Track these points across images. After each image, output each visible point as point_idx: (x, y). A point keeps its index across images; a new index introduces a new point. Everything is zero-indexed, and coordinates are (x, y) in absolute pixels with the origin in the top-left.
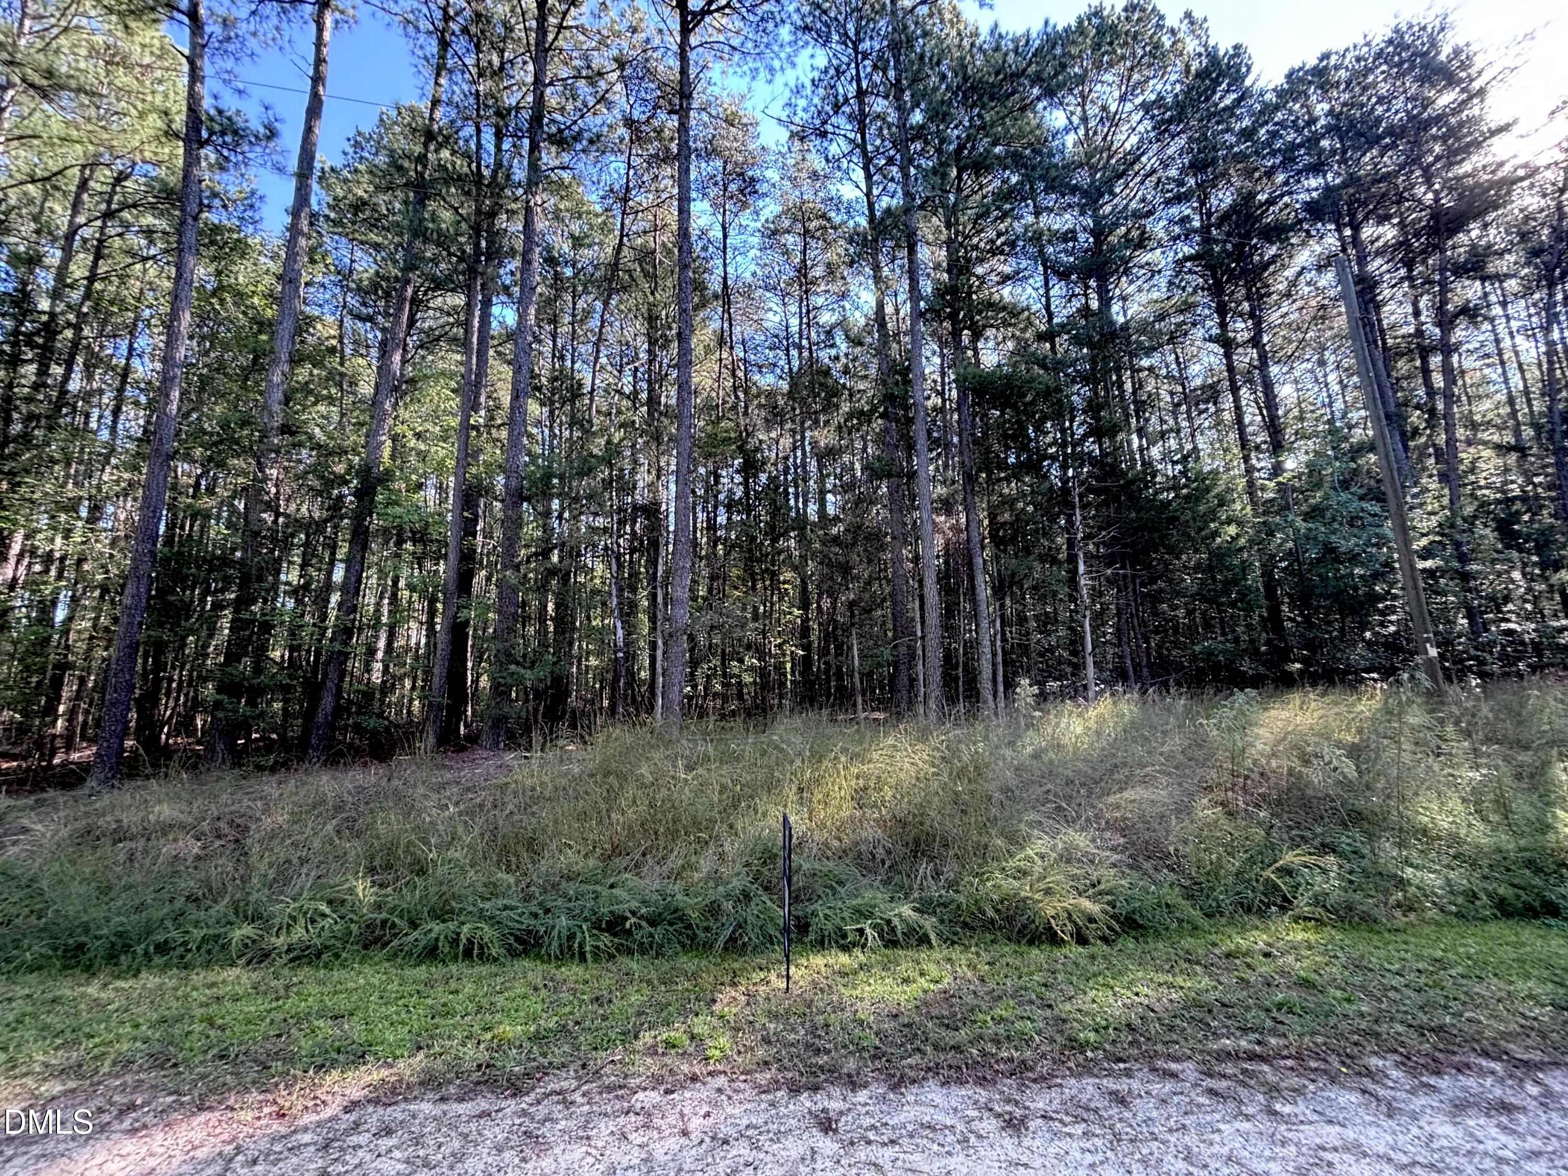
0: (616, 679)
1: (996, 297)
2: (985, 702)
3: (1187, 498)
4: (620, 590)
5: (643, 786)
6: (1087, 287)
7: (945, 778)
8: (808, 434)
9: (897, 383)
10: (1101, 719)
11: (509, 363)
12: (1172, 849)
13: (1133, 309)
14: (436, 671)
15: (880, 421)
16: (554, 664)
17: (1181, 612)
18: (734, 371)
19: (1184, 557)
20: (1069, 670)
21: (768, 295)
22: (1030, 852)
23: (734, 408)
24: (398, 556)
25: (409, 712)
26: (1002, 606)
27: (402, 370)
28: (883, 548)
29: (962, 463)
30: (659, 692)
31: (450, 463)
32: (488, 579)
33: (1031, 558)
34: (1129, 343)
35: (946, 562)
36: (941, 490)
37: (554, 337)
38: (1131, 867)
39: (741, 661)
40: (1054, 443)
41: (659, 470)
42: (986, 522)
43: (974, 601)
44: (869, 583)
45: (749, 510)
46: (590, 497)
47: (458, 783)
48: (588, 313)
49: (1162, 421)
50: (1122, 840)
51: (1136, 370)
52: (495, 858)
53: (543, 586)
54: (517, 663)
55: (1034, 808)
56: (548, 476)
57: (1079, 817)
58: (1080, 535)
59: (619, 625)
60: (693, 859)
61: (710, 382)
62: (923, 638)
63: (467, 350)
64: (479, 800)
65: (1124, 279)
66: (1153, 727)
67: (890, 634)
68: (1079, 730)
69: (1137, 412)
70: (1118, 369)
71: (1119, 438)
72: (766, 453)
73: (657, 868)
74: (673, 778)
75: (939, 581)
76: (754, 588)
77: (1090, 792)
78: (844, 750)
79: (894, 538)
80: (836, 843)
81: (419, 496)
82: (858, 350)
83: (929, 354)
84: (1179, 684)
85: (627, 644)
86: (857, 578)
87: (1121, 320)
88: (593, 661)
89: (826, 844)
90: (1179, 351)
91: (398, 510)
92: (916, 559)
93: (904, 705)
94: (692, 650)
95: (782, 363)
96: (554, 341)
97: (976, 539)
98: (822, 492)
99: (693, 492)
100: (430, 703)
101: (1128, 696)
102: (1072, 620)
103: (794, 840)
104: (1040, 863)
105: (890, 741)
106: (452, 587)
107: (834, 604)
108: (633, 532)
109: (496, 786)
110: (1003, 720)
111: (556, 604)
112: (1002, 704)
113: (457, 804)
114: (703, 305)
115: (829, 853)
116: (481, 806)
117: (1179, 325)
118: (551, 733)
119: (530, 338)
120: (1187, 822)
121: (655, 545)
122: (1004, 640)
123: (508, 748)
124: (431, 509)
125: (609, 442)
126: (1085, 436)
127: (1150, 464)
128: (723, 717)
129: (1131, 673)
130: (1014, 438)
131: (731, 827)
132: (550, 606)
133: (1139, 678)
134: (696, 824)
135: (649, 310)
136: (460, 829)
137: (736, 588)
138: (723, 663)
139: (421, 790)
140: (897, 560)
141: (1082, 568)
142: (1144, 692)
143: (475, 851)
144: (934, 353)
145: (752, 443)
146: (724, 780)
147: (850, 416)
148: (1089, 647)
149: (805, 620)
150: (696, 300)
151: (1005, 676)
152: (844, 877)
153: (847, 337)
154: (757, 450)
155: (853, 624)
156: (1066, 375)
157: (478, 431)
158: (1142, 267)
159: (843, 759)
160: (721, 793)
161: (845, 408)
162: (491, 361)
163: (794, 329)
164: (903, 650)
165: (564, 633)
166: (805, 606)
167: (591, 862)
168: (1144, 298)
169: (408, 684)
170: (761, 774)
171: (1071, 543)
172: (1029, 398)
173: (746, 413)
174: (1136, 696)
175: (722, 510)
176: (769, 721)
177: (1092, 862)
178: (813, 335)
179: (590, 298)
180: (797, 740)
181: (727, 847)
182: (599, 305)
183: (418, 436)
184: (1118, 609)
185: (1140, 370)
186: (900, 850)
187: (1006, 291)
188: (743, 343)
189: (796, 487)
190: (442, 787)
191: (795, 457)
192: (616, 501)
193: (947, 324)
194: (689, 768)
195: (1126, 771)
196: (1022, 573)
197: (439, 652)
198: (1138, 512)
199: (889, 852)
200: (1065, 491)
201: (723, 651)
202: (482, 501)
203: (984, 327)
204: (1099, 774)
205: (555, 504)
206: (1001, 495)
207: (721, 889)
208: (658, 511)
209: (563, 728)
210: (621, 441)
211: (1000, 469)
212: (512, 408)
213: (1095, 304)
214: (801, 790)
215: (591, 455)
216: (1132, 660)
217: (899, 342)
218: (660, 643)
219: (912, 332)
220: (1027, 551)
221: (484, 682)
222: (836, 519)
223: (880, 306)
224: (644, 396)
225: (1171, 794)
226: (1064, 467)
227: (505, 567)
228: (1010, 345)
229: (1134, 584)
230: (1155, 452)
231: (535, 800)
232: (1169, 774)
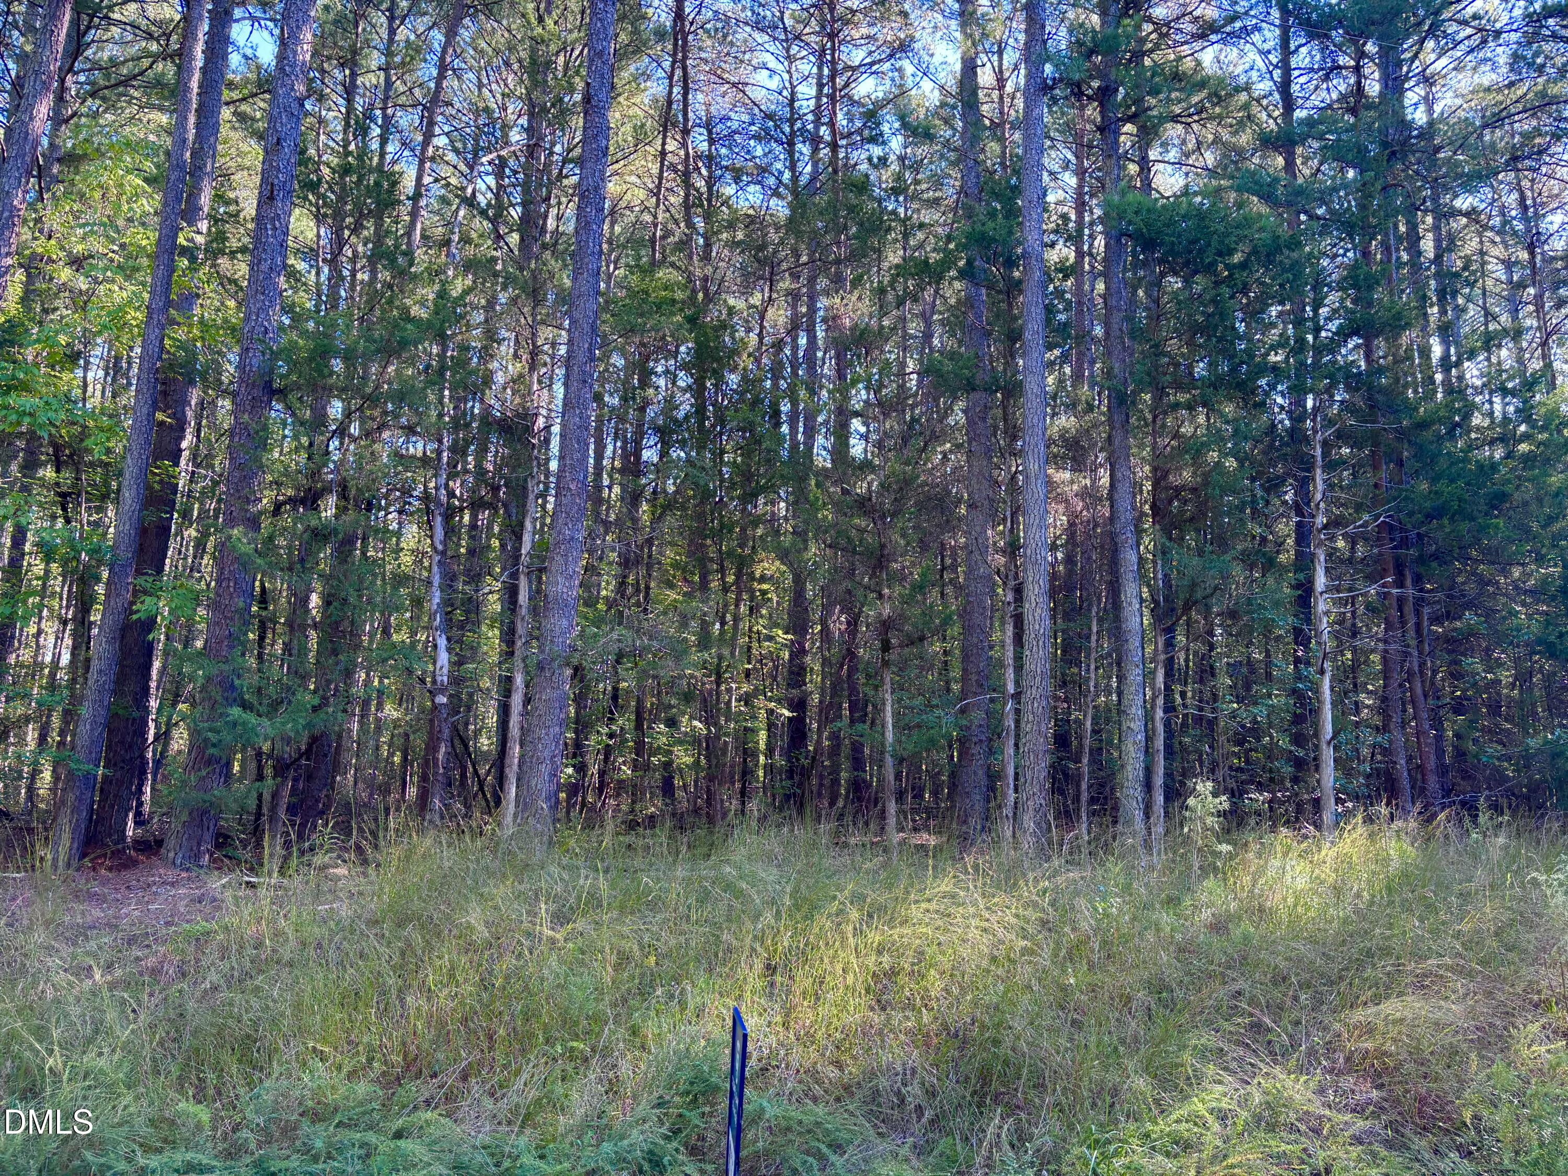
0: (432, 748)
1: (1189, 63)
2: (1129, 822)
3: (1528, 459)
4: (449, 579)
5: (469, 947)
6: (1361, 54)
7: (1045, 958)
8: (822, 302)
9: (992, 214)
10: (1345, 864)
11: (260, 137)
12: (1467, 1116)
13: (1445, 102)
14: (85, 711)
15: (957, 285)
16: (315, 709)
17: (1506, 676)
18: (686, 175)
19: (1516, 573)
20: (1288, 770)
21: (761, 37)
22: (1201, 1108)
23: (684, 244)
24: (25, 489)
25: (31, 790)
26: (1169, 644)
27: (53, 136)
28: (950, 524)
29: (1108, 374)
30: (512, 774)
31: (136, 316)
32: (200, 545)
33: (1227, 557)
34: (1433, 163)
35: (1069, 560)
36: (1066, 422)
37: (350, 91)
38: (1389, 1144)
39: (672, 723)
40: (1282, 343)
41: (535, 353)
42: (1148, 486)
43: (1117, 632)
44: (919, 588)
45: (703, 438)
46: (400, 397)
47: (114, 927)
48: (416, 50)
49: (1489, 316)
50: (1375, 1094)
51: (1445, 214)
52: (175, 1071)
53: (302, 561)
54: (246, 706)
55: (1209, 1023)
56: (322, 353)
57: (1294, 1046)
58: (1321, 520)
59: (442, 642)
60: (559, 1089)
61: (642, 194)
62: (1017, 696)
63: (179, 107)
64: (151, 962)
65: (1430, 44)
66: (1443, 886)
67: (955, 687)
68: (1301, 883)
69: (1442, 294)
70: (1412, 209)
71: (1404, 340)
72: (741, 333)
73: (488, 1103)
74: (528, 934)
75: (1052, 593)
76: (704, 585)
77: (1318, 1002)
78: (858, 899)
79: (971, 506)
80: (832, 1073)
81: (70, 379)
82: (922, 151)
83: (1056, 168)
84: (1496, 808)
85: (456, 681)
86: (901, 577)
87: (1420, 117)
88: (391, 711)
89: (813, 1073)
90: (1526, 184)
91: (27, 401)
92: (1013, 549)
93: (975, 821)
94: (579, 700)
95: (779, 165)
96: (349, 101)
97: (1125, 516)
98: (843, 415)
99: (598, 398)
100: (70, 773)
101: (1398, 824)
102: (1299, 677)
103: (752, 1062)
104: (1216, 1127)
105: (946, 886)
106: (126, 554)
107: (853, 624)
108: (480, 472)
109: (188, 939)
110: (1159, 859)
111: (323, 596)
112: (1159, 830)
113: (109, 967)
114: (637, 48)
115: (818, 1090)
116: (155, 972)
117: (1527, 137)
118: (300, 836)
119: (301, 88)
120: (1498, 1066)
121: (520, 492)
122: (1169, 708)
123: (217, 866)
124: (94, 402)
125: (442, 295)
126: (1344, 334)
127: (1461, 392)
128: (632, 825)
129: (1405, 783)
130: (1205, 329)
131: (634, 1031)
132: (315, 600)
133: (1418, 791)
134: (568, 1023)
135: (533, 51)
136: (111, 1016)
137: (671, 586)
138: (639, 726)
139: (39, 936)
140: (977, 547)
141: (1321, 580)
142: (1428, 818)
143: (137, 1055)
144: (1066, 166)
145: (713, 315)
146: (626, 945)
147: (900, 271)
148: (1328, 730)
149: (798, 652)
150: (623, 38)
151: (1168, 775)
152: (844, 1135)
153: (905, 125)
154: (723, 326)
155: (886, 664)
156: (1312, 217)
157: (193, 259)
158: (1464, 23)
159: (854, 915)
160: (617, 967)
161: (894, 257)
162: (224, 131)
163: (806, 105)
164: (977, 716)
165: (335, 652)
166: (798, 625)
167: (362, 1088)
168: (1464, 82)
169: (31, 735)
170: (697, 936)
171: (1303, 534)
172: (1237, 258)
173: (706, 257)
174: (1413, 824)
175: (651, 440)
176: (717, 837)
177: (1317, 1132)
178: (841, 120)
179: (422, 24)
180: (769, 874)
181: (625, 1069)
182: (438, 37)
183: (77, 262)
184: (1385, 660)
185: (1455, 213)
186: (951, 1089)
187: (1208, 57)
188: (709, 126)
189: (794, 403)
190: (83, 932)
191: (795, 348)
192: (449, 408)
193: (1092, 111)
194: (560, 918)
195: (1388, 964)
196: (1210, 583)
197: (93, 675)
198: (1434, 480)
199: (931, 1093)
200: (1296, 435)
201: (640, 702)
202: (195, 396)
203: (1162, 119)
204: (1336, 967)
205: (336, 409)
206: (1176, 435)
207: (607, 1147)
208: (528, 430)
209: (324, 831)
210: (467, 292)
211: (1179, 386)
212: (259, 219)
213: (1373, 88)
214: (771, 969)
215: (406, 316)
216: (1410, 759)
217: (1001, 140)
218: (519, 680)
219: (1028, 123)
220: (1222, 542)
221: (180, 741)
222: (865, 466)
223: (970, 68)
224: (515, 213)
225: (1471, 1013)
226: (1298, 392)
227: (231, 522)
228: (1210, 158)
229: (1418, 613)
230: (1473, 372)
231: (259, 965)
232: (1470, 975)
